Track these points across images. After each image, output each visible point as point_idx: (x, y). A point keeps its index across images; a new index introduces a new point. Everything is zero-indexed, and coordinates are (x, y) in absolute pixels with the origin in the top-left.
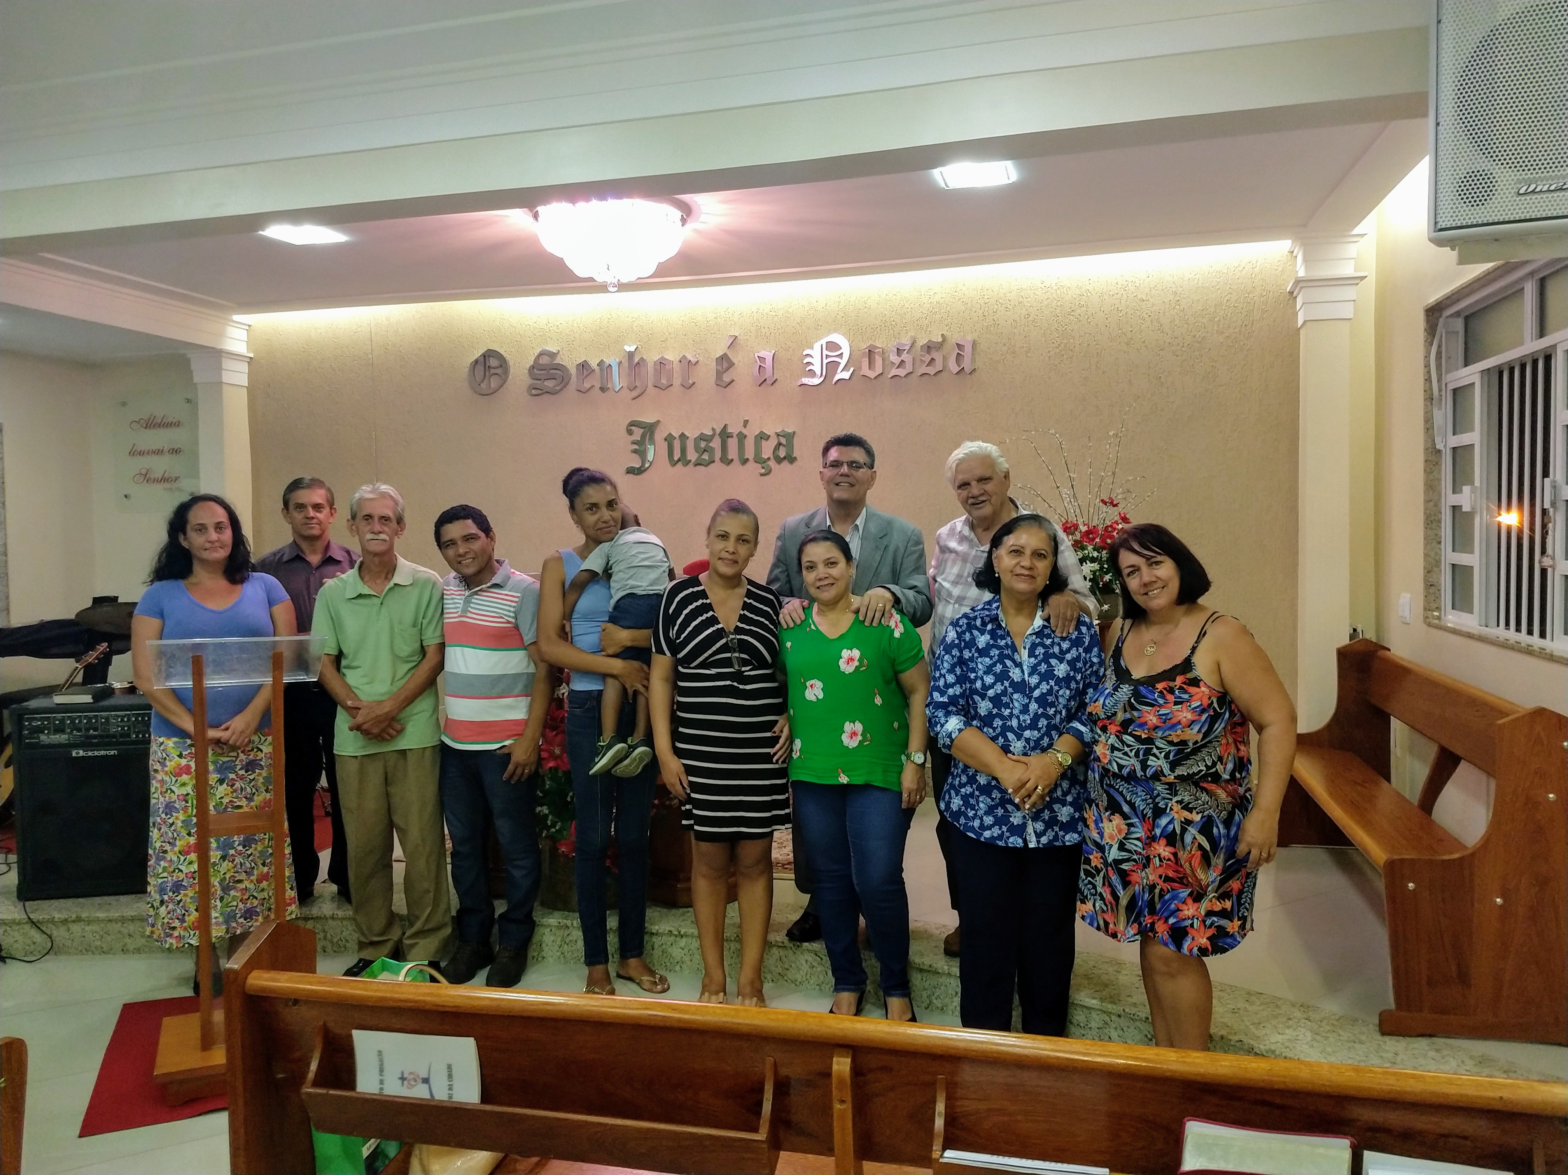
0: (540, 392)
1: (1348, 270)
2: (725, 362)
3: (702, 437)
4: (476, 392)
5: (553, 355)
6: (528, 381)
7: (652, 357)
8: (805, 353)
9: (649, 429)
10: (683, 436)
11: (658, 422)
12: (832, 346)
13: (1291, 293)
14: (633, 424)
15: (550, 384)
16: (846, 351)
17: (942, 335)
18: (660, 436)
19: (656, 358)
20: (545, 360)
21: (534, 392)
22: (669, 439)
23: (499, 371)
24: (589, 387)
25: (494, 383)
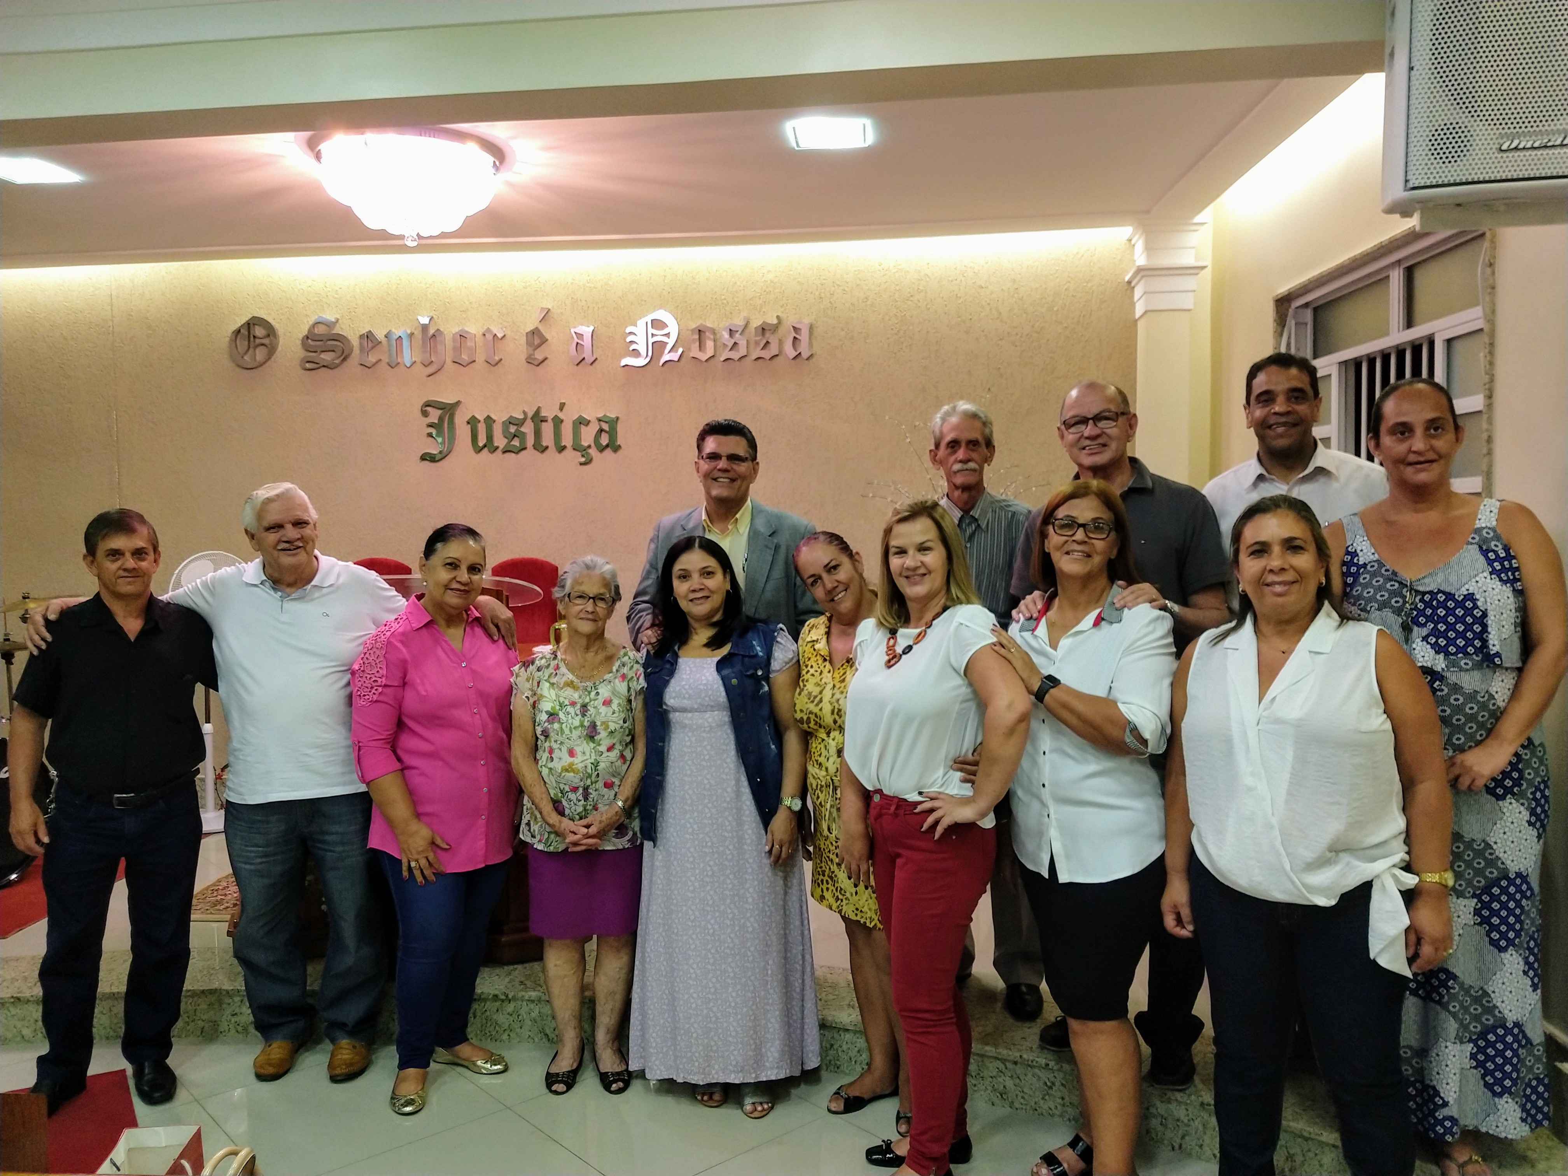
0: (315, 366)
1: (1188, 259)
2: (536, 339)
3: (511, 421)
4: (239, 366)
5: (330, 325)
6: (301, 353)
7: (450, 329)
8: (628, 331)
9: (449, 410)
10: (489, 420)
11: (458, 403)
12: (657, 324)
13: (1129, 282)
14: (428, 404)
15: (327, 357)
16: (673, 328)
17: (778, 317)
18: (461, 419)
19: (456, 329)
20: (321, 330)
21: (308, 365)
22: (473, 422)
23: (266, 341)
24: (374, 360)
25: (260, 353)
